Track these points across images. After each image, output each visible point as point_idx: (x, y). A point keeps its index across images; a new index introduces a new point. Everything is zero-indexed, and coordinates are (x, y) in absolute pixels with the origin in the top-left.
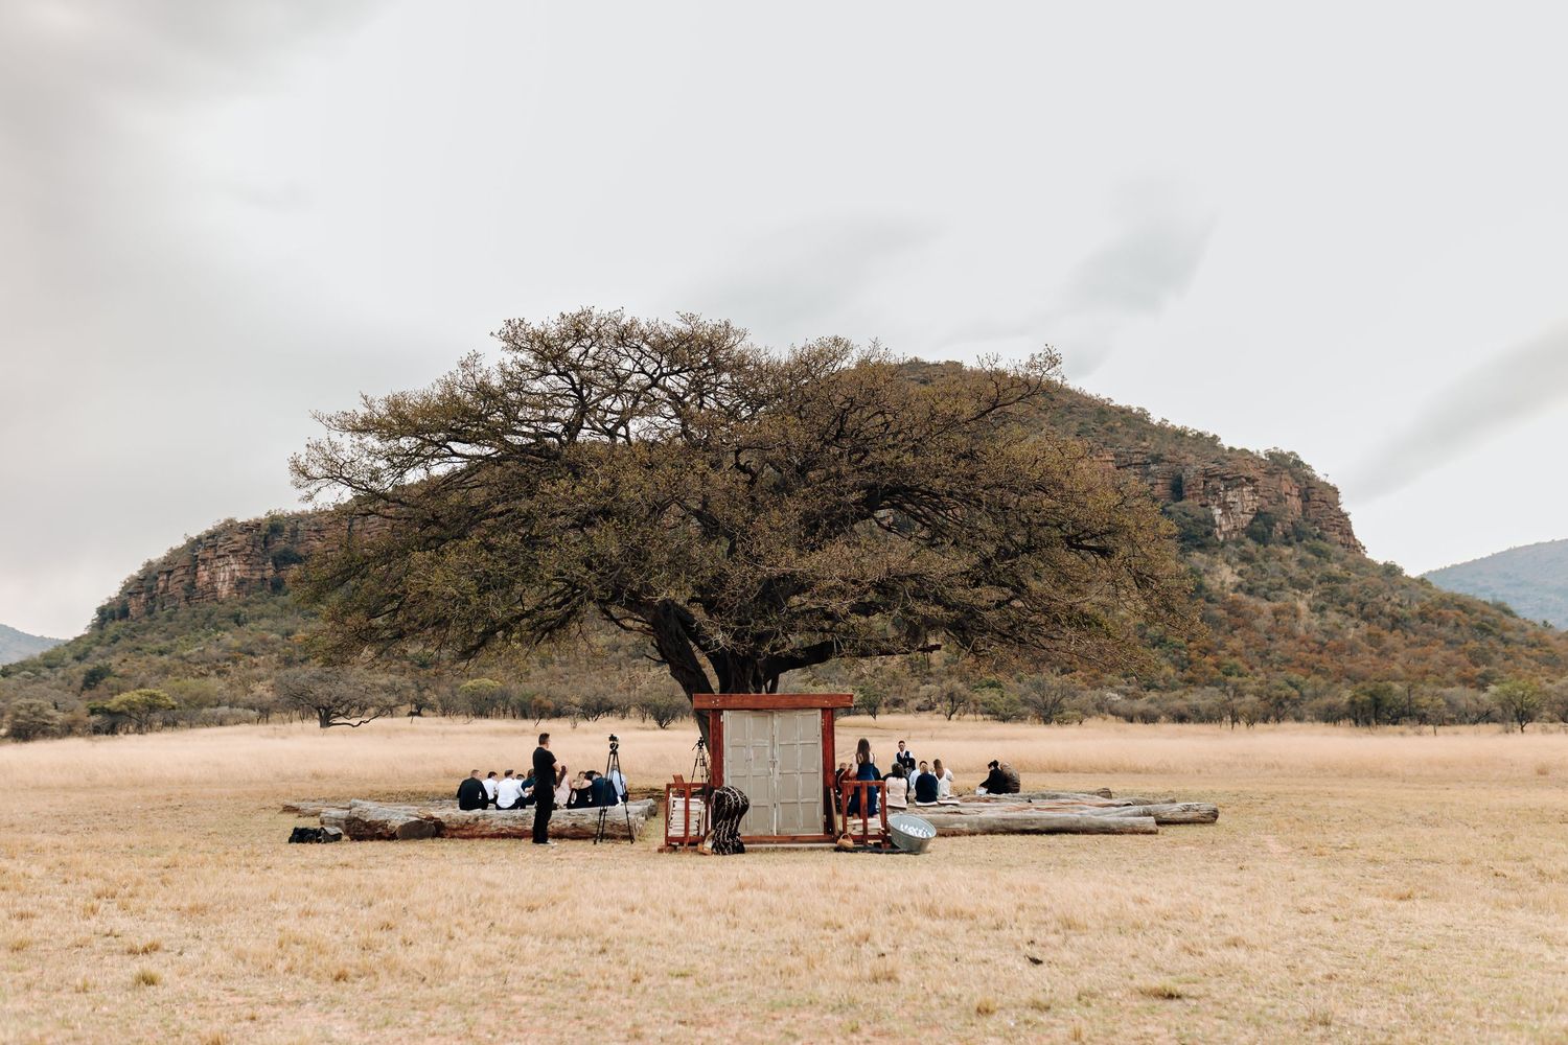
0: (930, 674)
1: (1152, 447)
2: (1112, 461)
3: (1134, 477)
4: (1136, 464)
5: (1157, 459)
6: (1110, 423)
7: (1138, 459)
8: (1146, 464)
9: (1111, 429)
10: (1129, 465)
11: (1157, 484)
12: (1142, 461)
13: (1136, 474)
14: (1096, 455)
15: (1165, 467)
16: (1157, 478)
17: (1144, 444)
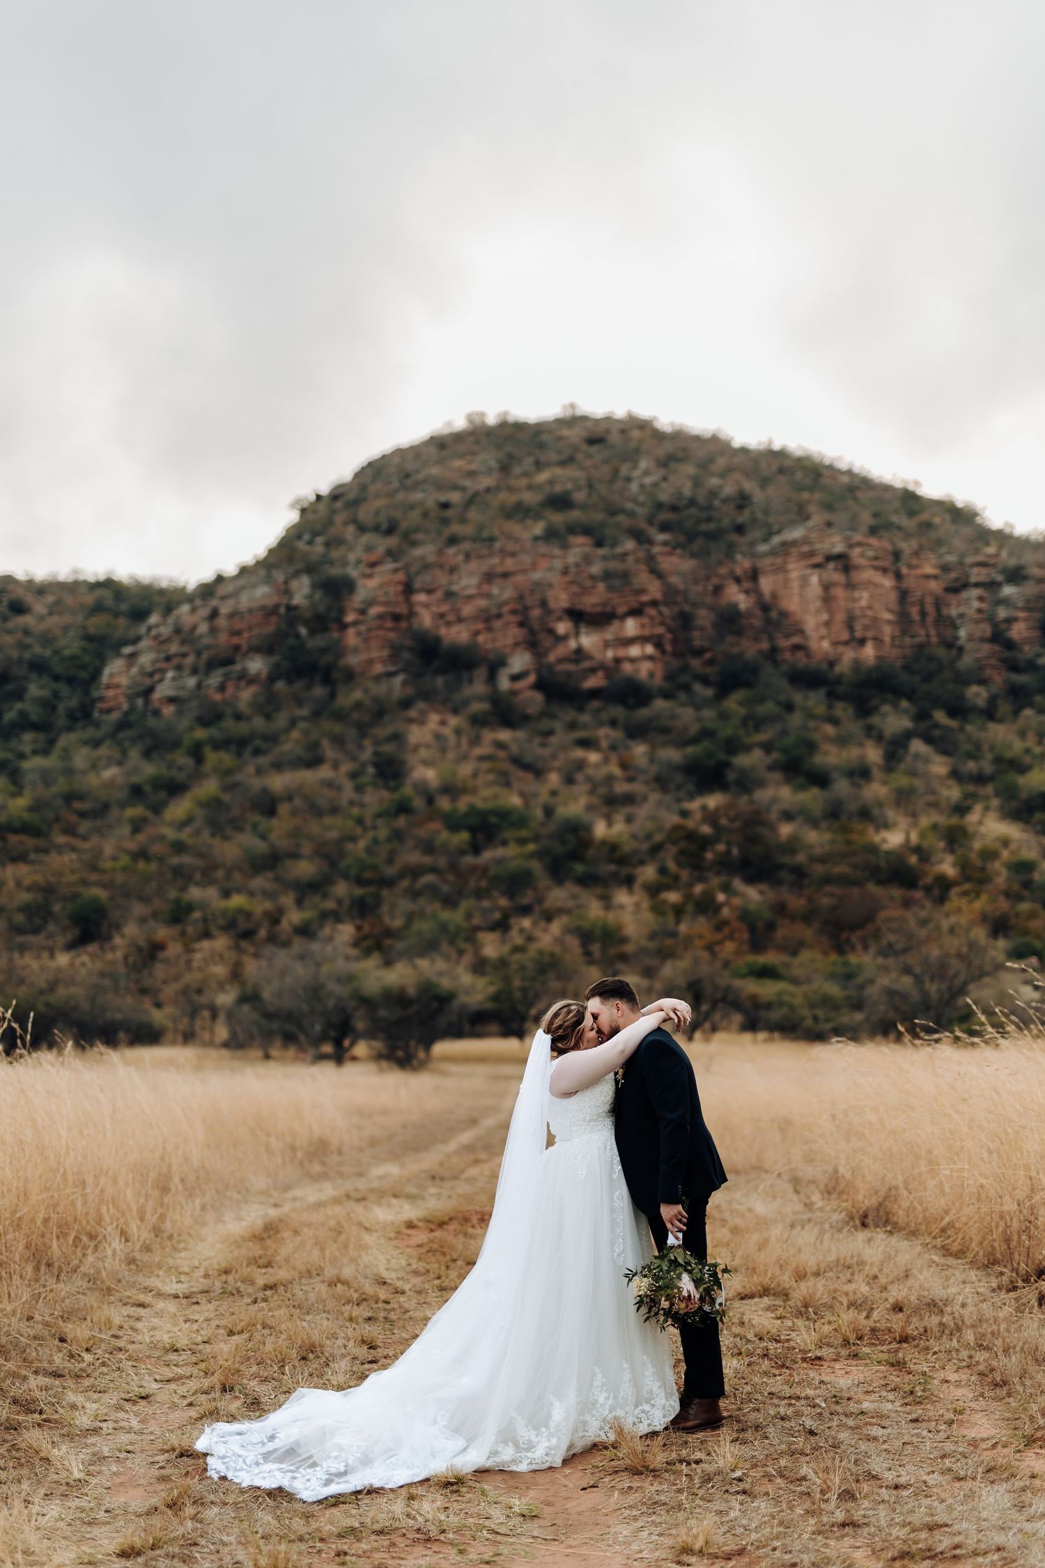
0: (624, 958)
1: (1004, 554)
2: (935, 577)
3: (976, 604)
4: (977, 585)
5: (1016, 575)
6: (925, 516)
7: (977, 575)
8: (992, 586)
9: (928, 525)
10: (964, 585)
11: (1016, 619)
12: (988, 580)
13: (981, 599)
14: (910, 567)
15: (1030, 589)
16: (1016, 608)
17: (991, 550)
